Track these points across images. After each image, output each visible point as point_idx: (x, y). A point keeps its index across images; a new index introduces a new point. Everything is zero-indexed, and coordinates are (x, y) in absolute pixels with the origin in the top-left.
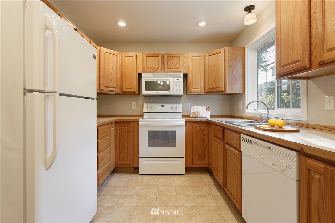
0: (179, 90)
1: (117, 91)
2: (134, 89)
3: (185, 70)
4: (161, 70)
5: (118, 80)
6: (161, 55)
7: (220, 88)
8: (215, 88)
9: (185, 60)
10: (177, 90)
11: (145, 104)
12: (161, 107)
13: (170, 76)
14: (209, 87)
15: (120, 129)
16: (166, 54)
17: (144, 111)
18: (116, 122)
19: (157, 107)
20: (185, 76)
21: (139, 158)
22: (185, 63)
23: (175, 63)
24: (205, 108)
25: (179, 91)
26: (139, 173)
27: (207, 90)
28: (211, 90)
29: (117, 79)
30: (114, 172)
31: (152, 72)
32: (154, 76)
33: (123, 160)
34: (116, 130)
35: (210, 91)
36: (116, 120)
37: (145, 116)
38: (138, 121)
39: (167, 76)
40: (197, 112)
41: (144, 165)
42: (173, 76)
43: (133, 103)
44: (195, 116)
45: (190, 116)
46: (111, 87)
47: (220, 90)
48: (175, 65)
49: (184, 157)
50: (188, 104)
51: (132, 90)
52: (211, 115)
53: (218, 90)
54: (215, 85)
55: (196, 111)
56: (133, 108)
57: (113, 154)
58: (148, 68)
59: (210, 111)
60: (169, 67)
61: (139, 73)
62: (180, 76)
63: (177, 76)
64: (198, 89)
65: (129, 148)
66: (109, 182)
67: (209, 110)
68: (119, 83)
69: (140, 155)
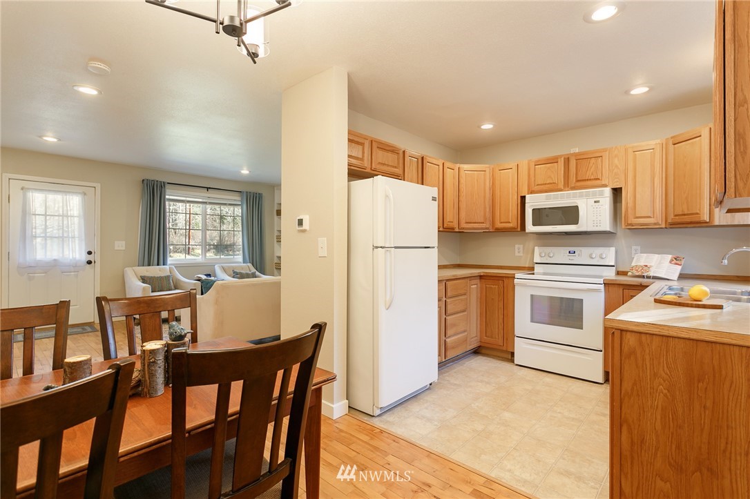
0: (598, 222)
1: (486, 229)
2: (514, 222)
3: (616, 180)
4: (564, 186)
5: (488, 210)
6: (563, 159)
7: (697, 214)
8: (688, 214)
9: (616, 161)
10: (595, 222)
11: (536, 248)
12: (570, 252)
13: (581, 196)
14: (674, 212)
15: (486, 287)
16: (572, 154)
17: (535, 261)
18: (481, 277)
19: (560, 254)
20: (617, 192)
21: (516, 338)
22: (617, 166)
23: (592, 170)
24: (669, 257)
25: (599, 225)
26: (516, 362)
27: (671, 218)
28: (678, 219)
29: (485, 208)
30: (477, 352)
31: (546, 192)
32: (548, 198)
33: (492, 337)
34: (481, 288)
35: (676, 221)
36: (479, 273)
37: (538, 269)
38: (514, 278)
39: (575, 196)
40: (646, 266)
41: (522, 350)
42: (587, 195)
43: (517, 246)
44: (637, 274)
45: (627, 272)
46: (475, 223)
47: (697, 220)
48: (592, 174)
49: (601, 351)
50: (634, 247)
51: (511, 225)
52: (680, 274)
53: (694, 219)
54: (688, 209)
55: (642, 264)
56: (517, 254)
57: (475, 325)
58: (538, 185)
59: (680, 265)
60: (579, 179)
61: (523, 195)
62: (601, 194)
63: (594, 194)
64: (650, 217)
65: (501, 320)
66: (467, 363)
67: (678, 262)
68: (488, 215)
69: (517, 333)
